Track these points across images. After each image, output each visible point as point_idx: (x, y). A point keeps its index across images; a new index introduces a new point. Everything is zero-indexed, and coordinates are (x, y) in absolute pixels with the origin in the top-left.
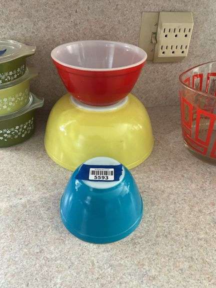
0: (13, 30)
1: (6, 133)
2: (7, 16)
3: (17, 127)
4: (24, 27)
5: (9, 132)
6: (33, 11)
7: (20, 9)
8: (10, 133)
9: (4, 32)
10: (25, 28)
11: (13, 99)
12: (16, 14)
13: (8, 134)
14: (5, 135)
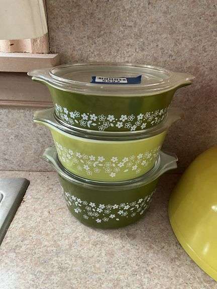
0: (143, 50)
1: (122, 209)
2: (140, 30)
3: (140, 201)
4: (160, 46)
5: (127, 207)
6: (179, 24)
7: (161, 20)
8: (128, 210)
9: (130, 53)
10: (162, 48)
11: (149, 155)
12: (154, 27)
13: (125, 211)
14: (120, 212)
